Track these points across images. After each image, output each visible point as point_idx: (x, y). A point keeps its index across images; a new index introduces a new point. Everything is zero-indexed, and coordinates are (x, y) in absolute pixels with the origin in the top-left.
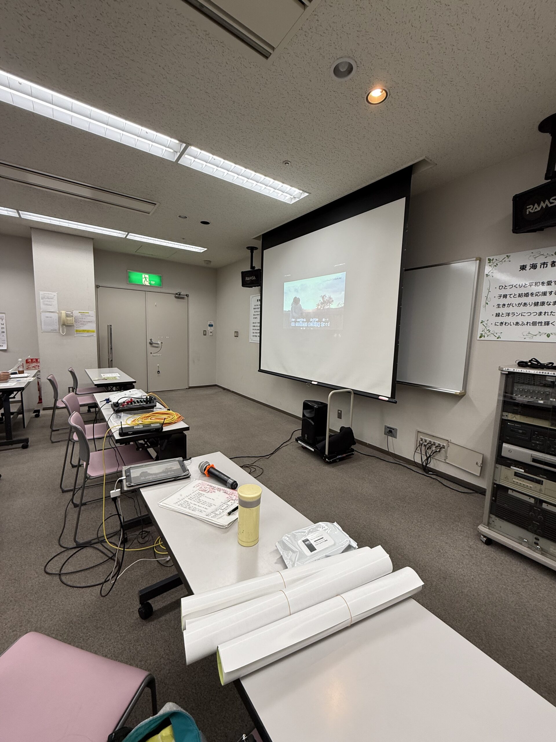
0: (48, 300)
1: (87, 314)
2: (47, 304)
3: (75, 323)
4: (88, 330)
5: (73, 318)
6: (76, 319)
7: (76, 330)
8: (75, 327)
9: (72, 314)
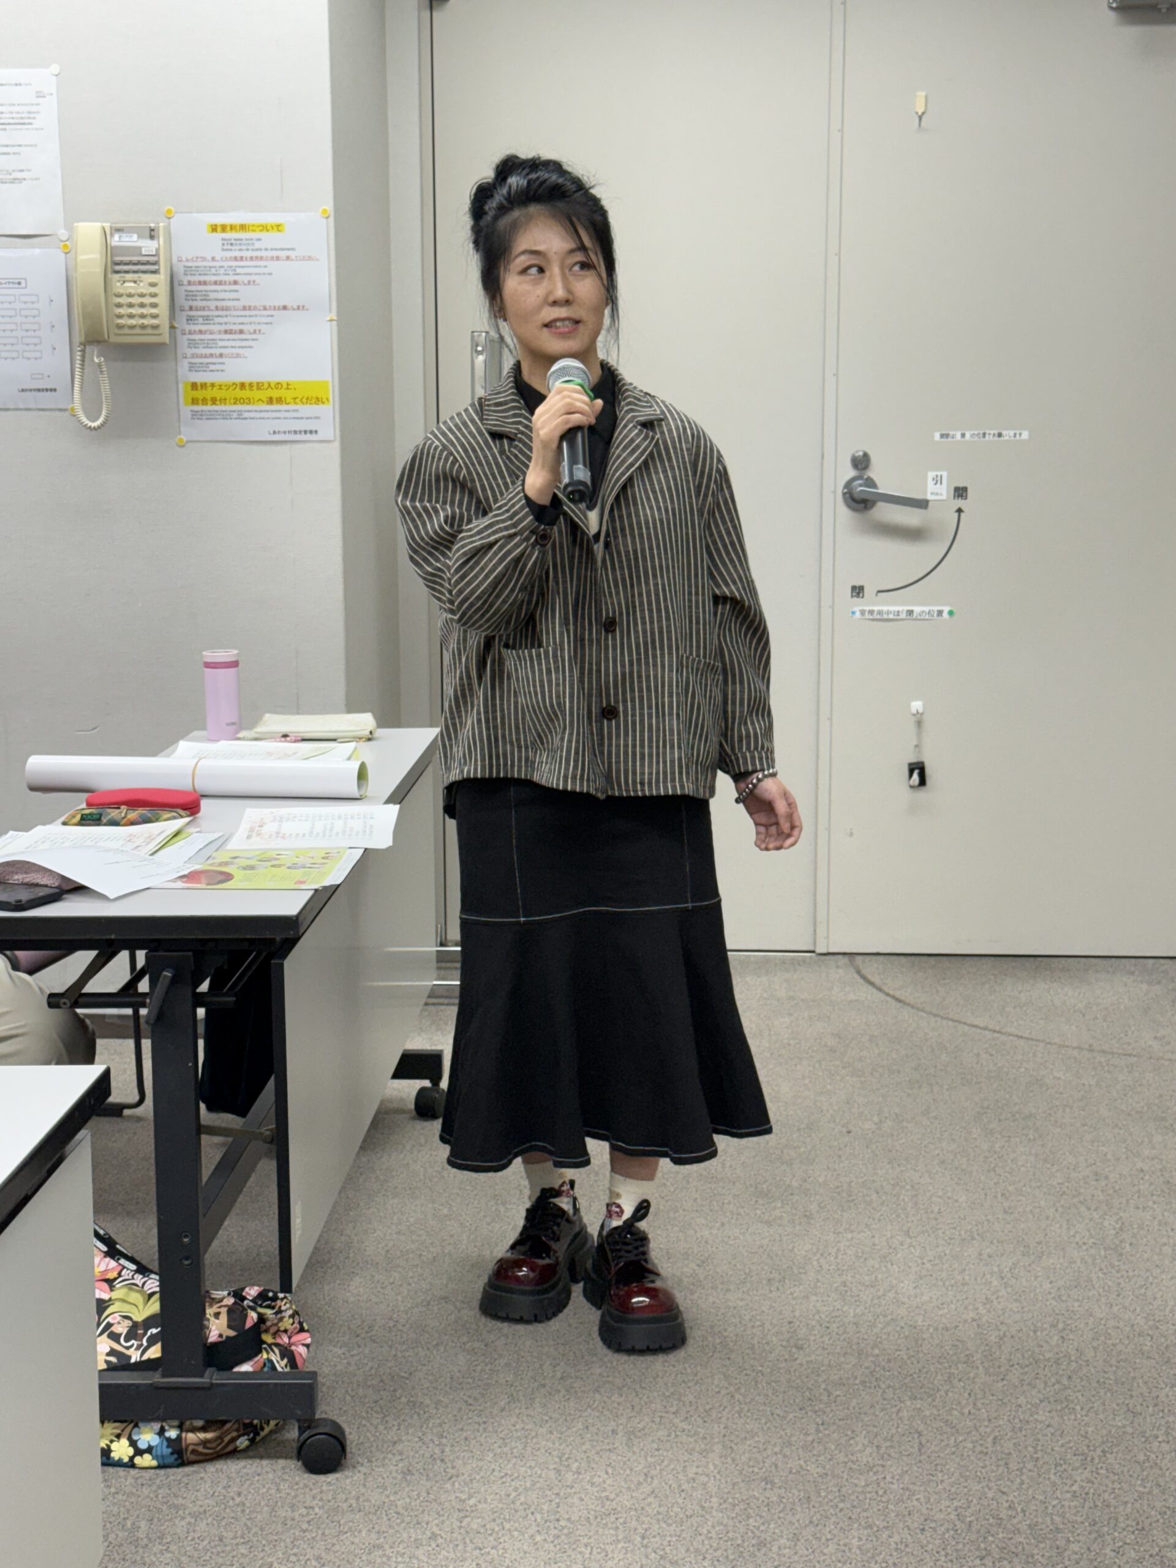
1: (269, 240)
3: (182, 318)
4: (278, 385)
5: (162, 278)
6: (180, 292)
7: (194, 386)
8: (184, 365)
9: (149, 247)
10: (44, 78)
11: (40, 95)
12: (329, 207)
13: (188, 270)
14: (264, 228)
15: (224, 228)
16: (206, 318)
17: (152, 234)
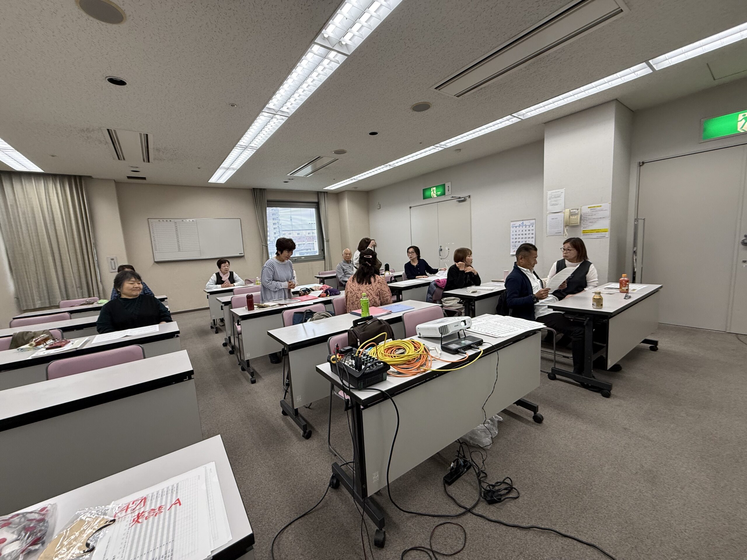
0: (555, 199)
1: (599, 208)
2: (553, 205)
3: (582, 222)
4: (598, 230)
5: (579, 216)
6: (582, 217)
7: (584, 231)
8: (582, 228)
9: (577, 212)
10: (563, 190)
11: (562, 193)
12: (610, 202)
13: (584, 214)
14: (598, 206)
15: (591, 207)
16: (587, 221)
17: (578, 210)
